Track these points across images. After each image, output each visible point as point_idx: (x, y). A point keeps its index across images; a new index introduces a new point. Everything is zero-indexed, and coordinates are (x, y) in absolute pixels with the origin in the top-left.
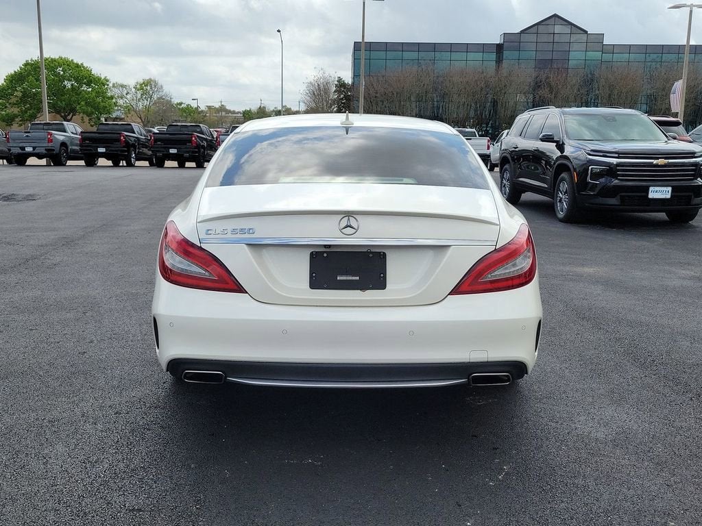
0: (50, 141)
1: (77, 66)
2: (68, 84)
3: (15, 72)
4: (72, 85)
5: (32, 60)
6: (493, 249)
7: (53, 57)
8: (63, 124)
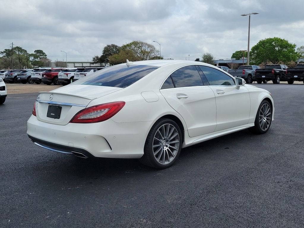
0: (244, 73)
1: (282, 40)
2: (277, 49)
3: (255, 45)
4: (279, 49)
5: (262, 40)
6: (85, 108)
7: (271, 38)
8: (251, 66)
